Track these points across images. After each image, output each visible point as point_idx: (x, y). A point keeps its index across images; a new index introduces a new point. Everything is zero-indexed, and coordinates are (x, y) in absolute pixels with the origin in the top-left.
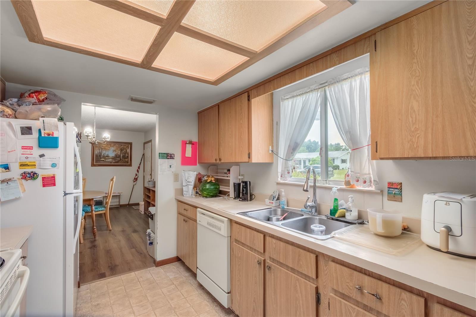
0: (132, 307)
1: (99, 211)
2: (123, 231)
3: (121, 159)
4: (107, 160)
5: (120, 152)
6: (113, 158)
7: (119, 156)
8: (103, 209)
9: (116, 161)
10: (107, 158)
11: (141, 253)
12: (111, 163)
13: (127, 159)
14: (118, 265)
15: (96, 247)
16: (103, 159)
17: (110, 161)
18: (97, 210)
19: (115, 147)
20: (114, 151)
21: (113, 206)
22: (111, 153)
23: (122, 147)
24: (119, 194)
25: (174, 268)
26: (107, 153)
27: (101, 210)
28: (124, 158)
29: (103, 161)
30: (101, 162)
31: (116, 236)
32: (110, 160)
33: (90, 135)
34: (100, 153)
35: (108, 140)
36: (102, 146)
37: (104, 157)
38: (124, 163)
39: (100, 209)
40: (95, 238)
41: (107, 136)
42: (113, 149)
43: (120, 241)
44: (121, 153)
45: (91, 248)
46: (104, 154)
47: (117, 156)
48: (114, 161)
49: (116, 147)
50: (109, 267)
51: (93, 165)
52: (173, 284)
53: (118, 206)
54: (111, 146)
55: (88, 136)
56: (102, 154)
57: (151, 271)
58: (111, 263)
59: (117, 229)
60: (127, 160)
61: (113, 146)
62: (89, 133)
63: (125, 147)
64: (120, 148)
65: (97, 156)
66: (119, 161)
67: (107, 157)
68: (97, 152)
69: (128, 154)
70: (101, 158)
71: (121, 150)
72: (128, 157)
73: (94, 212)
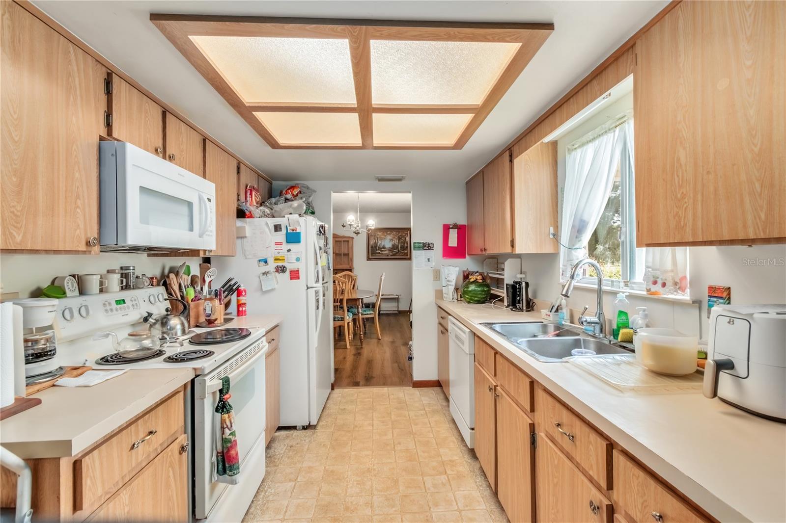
1: (368, 314)
2: (393, 342)
3: (399, 250)
4: (383, 252)
5: (397, 241)
6: (390, 250)
7: (397, 247)
8: (372, 312)
9: (394, 253)
10: (383, 249)
11: (402, 370)
12: (388, 256)
13: (406, 250)
14: (374, 378)
15: (360, 355)
16: (379, 251)
17: (386, 253)
18: (365, 313)
19: (391, 235)
20: (391, 240)
21: (391, 312)
22: (387, 242)
23: (400, 234)
24: (397, 297)
25: (432, 393)
26: (383, 243)
27: (369, 314)
28: (403, 249)
29: (379, 253)
30: (377, 255)
31: (383, 346)
32: (387, 252)
34: (376, 244)
36: (378, 235)
37: (380, 248)
38: (403, 256)
39: (369, 312)
40: (362, 345)
41: (372, 223)
42: (389, 237)
43: (385, 353)
44: (399, 242)
45: (355, 355)
46: (380, 245)
47: (394, 247)
48: (391, 254)
49: (393, 235)
50: (366, 377)
51: (369, 259)
53: (396, 312)
54: (387, 234)
55: (350, 225)
56: (378, 245)
57: (405, 391)
58: (369, 374)
59: (387, 339)
60: (406, 251)
61: (389, 234)
62: (352, 221)
63: (404, 234)
64: (398, 236)
65: (372, 247)
66: (397, 253)
67: (383, 248)
68: (371, 243)
69: (407, 244)
70: (377, 250)
71: (399, 239)
72: (407, 247)
73: (360, 315)
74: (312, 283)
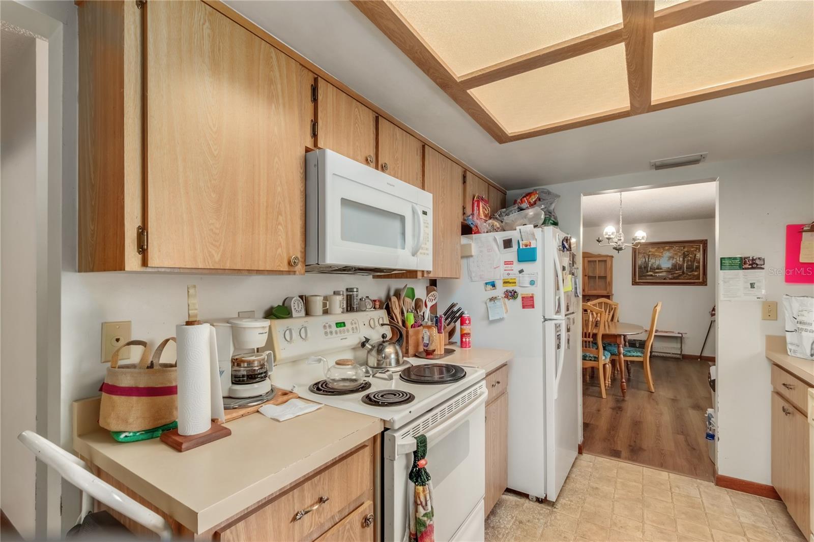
0: (643, 522)
1: (633, 356)
2: (674, 400)
3: (683, 273)
4: (657, 275)
5: (681, 259)
6: (669, 271)
7: (681, 267)
8: (639, 354)
9: (675, 275)
10: (657, 271)
11: (694, 449)
12: (664, 279)
13: (696, 271)
14: (645, 450)
15: (621, 411)
16: (651, 273)
17: (662, 276)
18: (629, 354)
19: (672, 251)
20: (671, 258)
21: (669, 355)
22: (665, 261)
23: (686, 250)
24: (680, 335)
26: (657, 263)
27: (636, 356)
28: (690, 270)
29: (651, 275)
30: (648, 277)
31: (657, 404)
32: (664, 274)
33: (612, 236)
34: (646, 264)
35: (643, 241)
36: (650, 251)
37: (653, 269)
38: (690, 279)
39: (635, 354)
40: (624, 397)
41: (641, 234)
42: (667, 254)
43: (661, 414)
44: (684, 261)
45: (613, 409)
46: (652, 265)
47: (675, 267)
48: (670, 276)
49: (674, 251)
50: (630, 446)
51: (635, 283)
52: (745, 535)
53: (678, 356)
54: (664, 250)
55: (609, 239)
56: (650, 265)
57: (702, 486)
58: (635, 442)
59: (664, 393)
60: (696, 273)
61: (668, 250)
62: (611, 234)
63: (692, 249)
64: (682, 252)
65: (640, 268)
66: (680, 275)
67: (658, 269)
68: (640, 261)
69: (699, 263)
70: (647, 272)
71: (685, 256)
72: (698, 267)
73: (622, 356)
74: (550, 314)
